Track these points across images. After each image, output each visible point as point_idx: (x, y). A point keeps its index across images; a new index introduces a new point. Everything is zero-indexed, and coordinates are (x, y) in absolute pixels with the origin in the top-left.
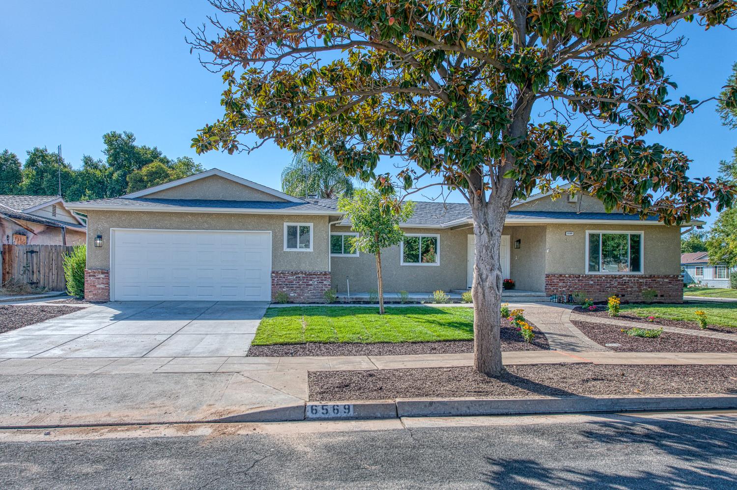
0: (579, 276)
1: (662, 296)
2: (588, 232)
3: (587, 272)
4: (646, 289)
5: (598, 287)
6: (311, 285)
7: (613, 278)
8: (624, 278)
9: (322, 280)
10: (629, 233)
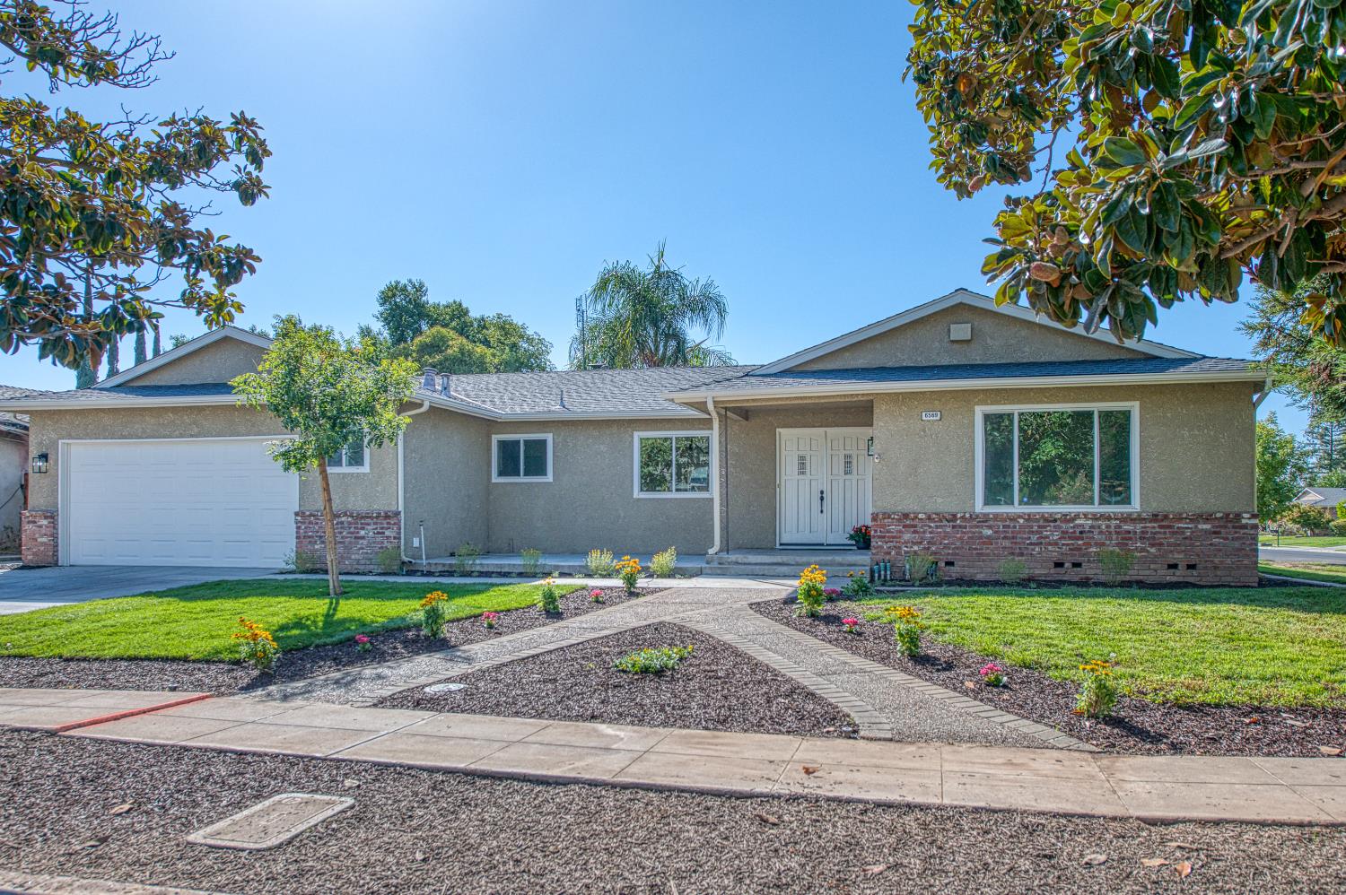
0: (954, 516)
1: (1191, 567)
2: (979, 411)
3: (979, 507)
4: (1143, 550)
5: (1007, 543)
6: (363, 538)
7: (1046, 520)
8: (1078, 522)
9: (382, 528)
10: (1096, 407)
